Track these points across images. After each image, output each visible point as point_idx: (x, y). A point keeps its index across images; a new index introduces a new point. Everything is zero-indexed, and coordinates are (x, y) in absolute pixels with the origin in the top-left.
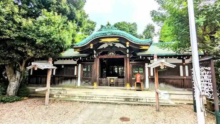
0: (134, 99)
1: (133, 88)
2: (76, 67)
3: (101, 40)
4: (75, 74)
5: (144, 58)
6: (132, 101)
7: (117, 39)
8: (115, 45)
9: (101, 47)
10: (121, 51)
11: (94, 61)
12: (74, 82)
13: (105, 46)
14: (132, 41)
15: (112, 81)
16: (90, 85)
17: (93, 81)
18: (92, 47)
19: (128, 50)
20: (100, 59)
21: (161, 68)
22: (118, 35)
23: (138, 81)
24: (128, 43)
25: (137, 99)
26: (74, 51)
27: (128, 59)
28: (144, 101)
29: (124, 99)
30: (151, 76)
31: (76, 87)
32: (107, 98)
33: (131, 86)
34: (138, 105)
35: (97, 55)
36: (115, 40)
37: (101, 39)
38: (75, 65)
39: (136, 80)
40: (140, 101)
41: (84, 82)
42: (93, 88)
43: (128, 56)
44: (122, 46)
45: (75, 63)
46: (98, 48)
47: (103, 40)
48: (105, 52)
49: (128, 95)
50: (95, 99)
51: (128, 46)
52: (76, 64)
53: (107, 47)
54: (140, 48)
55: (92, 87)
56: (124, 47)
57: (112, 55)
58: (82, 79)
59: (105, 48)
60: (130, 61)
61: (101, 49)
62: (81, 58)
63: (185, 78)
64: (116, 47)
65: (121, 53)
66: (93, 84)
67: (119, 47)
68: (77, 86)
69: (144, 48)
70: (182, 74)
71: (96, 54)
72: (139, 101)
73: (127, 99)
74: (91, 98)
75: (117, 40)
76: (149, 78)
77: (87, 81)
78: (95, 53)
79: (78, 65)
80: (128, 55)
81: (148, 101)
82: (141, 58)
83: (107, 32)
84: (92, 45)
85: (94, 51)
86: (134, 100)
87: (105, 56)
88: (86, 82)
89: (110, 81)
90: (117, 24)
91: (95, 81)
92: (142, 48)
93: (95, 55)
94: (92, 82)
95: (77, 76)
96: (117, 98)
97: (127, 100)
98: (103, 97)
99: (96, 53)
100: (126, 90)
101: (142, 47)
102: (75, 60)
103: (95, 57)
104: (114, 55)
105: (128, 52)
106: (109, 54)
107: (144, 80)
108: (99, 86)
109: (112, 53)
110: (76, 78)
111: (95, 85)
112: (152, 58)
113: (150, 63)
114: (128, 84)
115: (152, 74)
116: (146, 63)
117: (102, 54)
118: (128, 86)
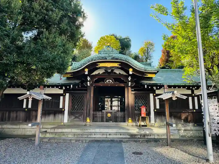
2: (62, 98)
3: (98, 65)
4: (61, 106)
5: (150, 87)
6: (139, 138)
7: (119, 64)
8: (114, 71)
9: (96, 72)
10: (120, 78)
11: (86, 90)
12: (60, 116)
13: (101, 72)
14: (136, 67)
15: (109, 115)
16: (80, 121)
17: (85, 115)
18: (86, 73)
19: (130, 77)
20: (94, 87)
22: (120, 60)
23: (143, 115)
24: (131, 70)
25: (144, 136)
26: (63, 77)
27: (130, 88)
28: (151, 137)
29: (129, 135)
30: (157, 109)
31: (62, 124)
35: (91, 82)
36: (116, 65)
38: (61, 95)
39: (141, 114)
40: (148, 137)
41: (73, 117)
42: (85, 125)
43: (130, 85)
44: (123, 72)
45: (61, 92)
46: (93, 74)
47: (101, 65)
48: (101, 78)
51: (131, 73)
52: (63, 94)
53: (104, 73)
54: (145, 76)
56: (125, 74)
57: (109, 82)
58: (70, 114)
61: (96, 75)
62: (72, 86)
63: (195, 111)
64: (115, 73)
65: (122, 82)
66: (85, 120)
67: (118, 73)
68: (64, 123)
69: (149, 76)
70: (191, 107)
72: (146, 137)
75: (118, 66)
77: (77, 115)
78: (89, 80)
79: (65, 95)
80: (130, 83)
81: (156, 137)
82: (146, 87)
83: (107, 55)
84: (86, 70)
85: (88, 77)
86: (141, 136)
87: (101, 84)
88: (76, 117)
89: (107, 115)
92: (147, 76)
93: (88, 83)
95: (63, 110)
97: (133, 137)
99: (90, 79)
101: (147, 74)
103: (89, 85)
104: (113, 83)
105: (130, 80)
106: (106, 81)
107: (148, 114)
108: (93, 122)
109: (110, 80)
110: (62, 112)
111: (88, 120)
112: (158, 88)
113: (155, 93)
114: (130, 118)
115: (158, 107)
116: (151, 93)
117: (97, 81)
118: (130, 121)
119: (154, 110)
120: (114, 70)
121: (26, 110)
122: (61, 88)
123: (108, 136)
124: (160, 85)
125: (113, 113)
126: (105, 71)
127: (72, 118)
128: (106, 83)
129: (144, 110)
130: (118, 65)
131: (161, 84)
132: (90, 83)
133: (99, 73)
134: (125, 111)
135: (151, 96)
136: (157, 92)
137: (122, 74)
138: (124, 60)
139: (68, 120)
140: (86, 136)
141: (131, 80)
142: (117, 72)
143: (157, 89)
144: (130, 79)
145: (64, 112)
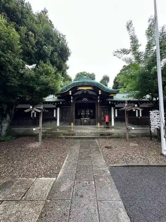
0: (107, 134)
1: (103, 126)
2: (55, 111)
3: (78, 88)
4: (55, 116)
5: (112, 103)
6: (106, 136)
7: (92, 87)
9: (76, 94)
10: (93, 97)
11: (70, 105)
12: (54, 122)
13: (80, 93)
15: (85, 121)
16: (67, 125)
18: (70, 94)
19: (99, 96)
20: (75, 103)
21: (133, 110)
22: (93, 84)
23: (107, 121)
24: (100, 91)
27: (99, 104)
28: (114, 135)
33: (101, 124)
34: (111, 138)
36: (90, 88)
38: (55, 108)
39: (105, 120)
41: (62, 123)
42: (71, 127)
43: (99, 102)
44: (94, 93)
45: (54, 106)
46: (74, 95)
47: (80, 88)
48: (80, 98)
49: (102, 132)
51: (100, 93)
53: (81, 94)
54: (109, 96)
55: (69, 126)
56: (96, 94)
57: (85, 100)
58: (60, 121)
60: (100, 105)
62: (61, 103)
63: (139, 118)
64: (89, 94)
65: (94, 100)
66: (70, 124)
68: (57, 126)
69: (112, 95)
70: (137, 115)
72: (111, 135)
73: (102, 135)
75: (92, 89)
76: (114, 119)
77: (65, 121)
78: (72, 99)
79: (57, 109)
80: (99, 100)
81: (117, 135)
82: (110, 103)
83: (84, 81)
85: (72, 97)
87: (79, 102)
88: (64, 123)
90: (79, 74)
91: (72, 121)
93: (72, 100)
94: (69, 122)
96: (94, 134)
98: (83, 134)
100: (97, 128)
103: (72, 102)
104: (88, 100)
105: (99, 98)
107: (110, 120)
108: (75, 125)
110: (55, 119)
111: (72, 125)
113: (115, 107)
115: (116, 116)
116: (112, 107)
117: (77, 100)
118: (99, 124)
119: (114, 117)
120: (88, 92)
121: (33, 118)
122: (54, 104)
123: (86, 135)
124: (119, 101)
125: (88, 119)
128: (83, 100)
129: (107, 117)
134: (95, 119)
136: (116, 106)
139: (60, 124)
142: (91, 93)
143: (117, 104)
145: (57, 119)
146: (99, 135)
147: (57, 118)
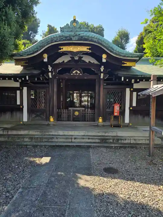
1: (108, 123)
2: (18, 92)
3: (60, 49)
4: (18, 103)
5: (127, 80)
6: (111, 143)
7: (88, 47)
8: (82, 59)
9: (59, 60)
10: (90, 68)
11: (48, 83)
12: (18, 114)
13: (65, 59)
14: (111, 52)
15: (77, 113)
16: (43, 119)
17: (48, 113)
18: (46, 60)
19: (103, 67)
20: (57, 79)
22: (90, 41)
23: (116, 114)
24: (104, 56)
25: (118, 140)
26: (15, 65)
27: (102, 82)
28: (126, 142)
29: (99, 139)
30: (133, 107)
31: (21, 123)
32: (75, 138)
34: (120, 147)
35: (54, 74)
36: (85, 49)
37: (61, 47)
39: (113, 112)
40: (122, 141)
42: (49, 125)
43: (102, 77)
45: (17, 85)
46: (55, 62)
47: (65, 49)
48: (66, 69)
49: (104, 134)
50: (56, 140)
51: (104, 60)
52: (19, 88)
53: (69, 61)
54: (123, 65)
56: (96, 62)
57: (76, 73)
58: (30, 111)
59: (65, 62)
61: (59, 64)
62: (27, 77)
64: (84, 62)
65: (93, 73)
66: (48, 119)
67: (88, 62)
68: (23, 122)
69: (128, 64)
71: (51, 72)
72: (120, 141)
74: (50, 140)
76: (130, 110)
77: (38, 113)
78: (50, 70)
79: (23, 89)
80: (102, 74)
83: (72, 33)
84: (46, 56)
85: (49, 66)
86: (113, 141)
87: (66, 76)
88: (37, 116)
89: (74, 114)
92: (125, 65)
93: (50, 74)
94: (46, 115)
95: (21, 107)
97: (104, 141)
99: (52, 69)
100: (97, 126)
101: (125, 62)
102: (18, 81)
103: (50, 77)
104: (81, 74)
105: (102, 71)
106: (72, 73)
107: (122, 113)
108: (57, 121)
109: (77, 71)
110: (20, 109)
111: (52, 119)
112: (138, 80)
113: (132, 87)
114: (101, 117)
115: (134, 104)
116: (128, 88)
117: (61, 72)
118: (101, 120)
119: (130, 108)
120: (82, 57)
122: (16, 81)
123: (73, 140)
124: (140, 76)
125: (81, 110)
126: (71, 59)
127: (33, 116)
128: (72, 74)
129: (117, 108)
130: (87, 49)
131: (142, 75)
132: (52, 74)
133: (64, 61)
134: (95, 109)
135: (128, 91)
136: (136, 86)
137: (93, 62)
138: (95, 42)
139: (28, 119)
140: (46, 140)
141: (104, 70)
142: (87, 59)
143: (136, 82)
144: (102, 69)
145: (22, 109)
146: (97, 141)
147: (23, 107)
